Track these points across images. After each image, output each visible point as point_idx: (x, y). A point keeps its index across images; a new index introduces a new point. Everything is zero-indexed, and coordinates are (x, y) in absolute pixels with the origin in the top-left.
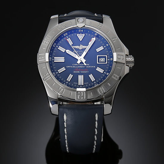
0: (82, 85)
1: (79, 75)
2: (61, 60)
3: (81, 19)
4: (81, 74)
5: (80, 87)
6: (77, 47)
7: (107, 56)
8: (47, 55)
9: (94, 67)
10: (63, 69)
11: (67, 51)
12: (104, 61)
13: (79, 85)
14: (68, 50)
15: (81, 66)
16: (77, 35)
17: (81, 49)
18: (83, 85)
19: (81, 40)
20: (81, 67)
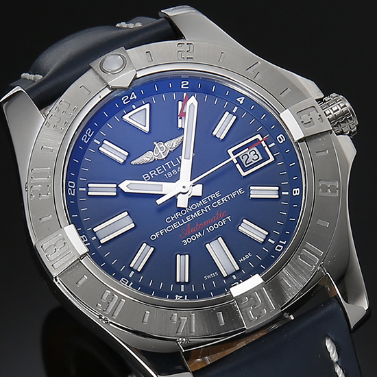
0: (236, 272)
1: (207, 246)
2: (121, 223)
3: (112, 60)
4: (211, 237)
5: (231, 280)
6: (146, 158)
7: (258, 136)
8: (71, 231)
9: (240, 191)
10: (145, 252)
11: (124, 186)
12: (261, 158)
13: (225, 275)
14: (127, 182)
15: (195, 211)
16: (126, 117)
17: (164, 157)
18: (238, 268)
19: (147, 129)
20: (198, 214)
